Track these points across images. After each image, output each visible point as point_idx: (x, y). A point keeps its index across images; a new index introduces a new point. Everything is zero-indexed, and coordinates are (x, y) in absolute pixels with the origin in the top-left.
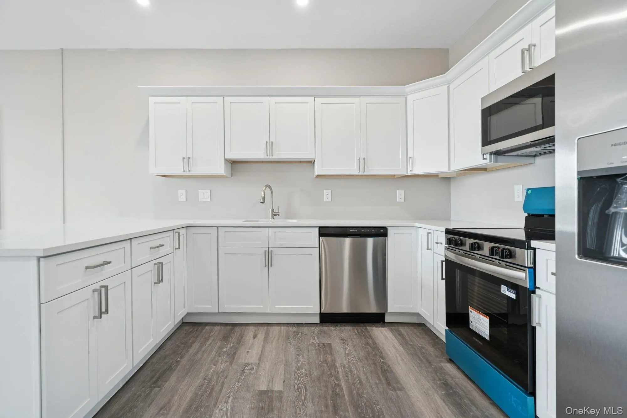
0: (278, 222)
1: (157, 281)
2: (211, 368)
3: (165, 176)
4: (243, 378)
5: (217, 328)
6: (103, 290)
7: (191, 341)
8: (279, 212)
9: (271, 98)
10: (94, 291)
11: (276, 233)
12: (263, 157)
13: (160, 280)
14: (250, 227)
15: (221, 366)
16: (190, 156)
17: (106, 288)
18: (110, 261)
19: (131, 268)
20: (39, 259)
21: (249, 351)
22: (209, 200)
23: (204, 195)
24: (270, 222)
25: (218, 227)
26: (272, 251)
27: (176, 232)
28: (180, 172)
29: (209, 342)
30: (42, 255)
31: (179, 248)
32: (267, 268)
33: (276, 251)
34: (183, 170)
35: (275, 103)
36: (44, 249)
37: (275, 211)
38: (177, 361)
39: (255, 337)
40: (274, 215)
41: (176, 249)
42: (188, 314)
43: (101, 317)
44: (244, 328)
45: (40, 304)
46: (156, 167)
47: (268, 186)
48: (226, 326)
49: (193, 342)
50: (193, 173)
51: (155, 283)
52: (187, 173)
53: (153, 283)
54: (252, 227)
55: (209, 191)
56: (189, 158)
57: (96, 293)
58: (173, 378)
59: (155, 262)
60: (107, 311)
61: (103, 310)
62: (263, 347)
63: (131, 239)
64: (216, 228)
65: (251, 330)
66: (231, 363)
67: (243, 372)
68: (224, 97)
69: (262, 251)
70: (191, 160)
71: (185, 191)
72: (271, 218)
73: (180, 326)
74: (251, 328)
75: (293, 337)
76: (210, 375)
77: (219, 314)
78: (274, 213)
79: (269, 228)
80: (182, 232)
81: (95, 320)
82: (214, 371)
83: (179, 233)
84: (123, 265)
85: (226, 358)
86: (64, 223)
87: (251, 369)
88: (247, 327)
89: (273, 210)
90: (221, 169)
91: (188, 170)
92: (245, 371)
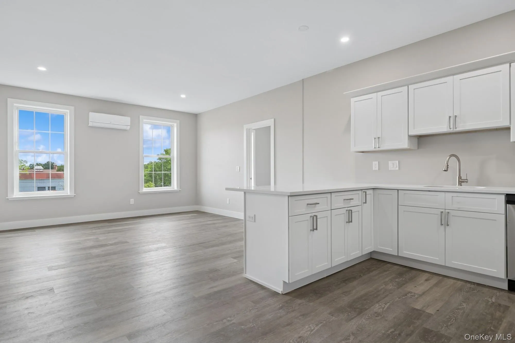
0: (465, 188)
1: (348, 221)
2: (382, 286)
3: (363, 152)
4: (404, 298)
5: (396, 267)
6: (315, 217)
7: (373, 269)
8: (467, 179)
9: (455, 77)
10: (311, 217)
11: (454, 197)
12: (446, 131)
13: (350, 221)
14: (427, 191)
15: (390, 287)
16: (380, 136)
17: (316, 216)
18: (319, 203)
19: (331, 210)
20: (289, 196)
21: (417, 286)
22: (397, 169)
23: (393, 165)
24: (457, 188)
25: (398, 190)
26: (448, 213)
27: (364, 192)
28: (372, 149)
29: (387, 272)
30: (289, 195)
31: (366, 203)
32: (443, 227)
33: (452, 213)
34: (374, 147)
35: (460, 80)
36: (290, 192)
37: (462, 179)
38: (360, 276)
39: (426, 280)
40: (461, 182)
41: (364, 203)
42: (374, 252)
43: (313, 231)
44: (421, 272)
45: (289, 216)
46: (355, 147)
47: (453, 155)
48: (405, 268)
49: (375, 270)
50: (382, 149)
51: (347, 222)
52: (377, 149)
53: (345, 222)
54: (429, 191)
55: (397, 162)
56: (379, 138)
57: (312, 218)
58: (355, 283)
59: (346, 209)
60: (316, 229)
61: (315, 228)
62: (431, 288)
63: (331, 193)
64: (397, 190)
65: (426, 276)
66: (398, 288)
67: (406, 295)
68: (408, 86)
69: (439, 212)
70: (380, 139)
71: (378, 162)
72: (457, 184)
73: (369, 259)
74: (427, 274)
75: (467, 291)
76: (380, 289)
77: (398, 257)
78: (460, 180)
79: (446, 193)
80: (368, 192)
81: (311, 231)
82: (383, 288)
83: (366, 192)
84: (326, 207)
85: (396, 284)
86: (303, 183)
87: (413, 296)
88: (423, 273)
89: (460, 177)
90: (405, 144)
91: (378, 147)
92: (408, 295)
